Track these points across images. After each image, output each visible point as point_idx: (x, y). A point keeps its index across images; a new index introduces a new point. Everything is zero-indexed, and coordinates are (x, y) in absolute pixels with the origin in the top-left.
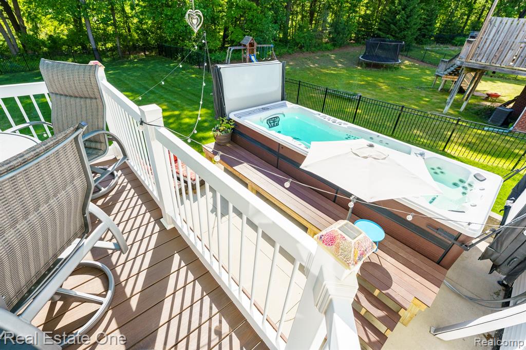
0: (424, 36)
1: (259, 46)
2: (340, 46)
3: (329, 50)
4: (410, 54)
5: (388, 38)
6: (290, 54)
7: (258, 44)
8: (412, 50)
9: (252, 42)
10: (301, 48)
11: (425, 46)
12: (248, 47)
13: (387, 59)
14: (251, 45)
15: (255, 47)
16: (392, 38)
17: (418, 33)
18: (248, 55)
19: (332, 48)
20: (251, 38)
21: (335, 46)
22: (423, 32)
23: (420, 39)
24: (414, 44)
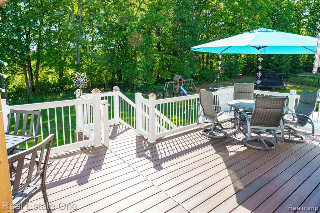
0: (295, 68)
1: (185, 80)
2: (234, 78)
3: (227, 80)
4: (289, 80)
5: (269, 71)
6: (201, 84)
7: (184, 79)
8: (289, 77)
9: (181, 78)
10: (207, 80)
11: (298, 75)
12: (178, 81)
13: (275, 84)
14: (180, 80)
15: (183, 81)
16: (272, 71)
17: (290, 67)
18: (178, 86)
19: (228, 79)
20: (180, 76)
21: (230, 78)
22: (293, 66)
23: (292, 71)
24: (289, 74)
